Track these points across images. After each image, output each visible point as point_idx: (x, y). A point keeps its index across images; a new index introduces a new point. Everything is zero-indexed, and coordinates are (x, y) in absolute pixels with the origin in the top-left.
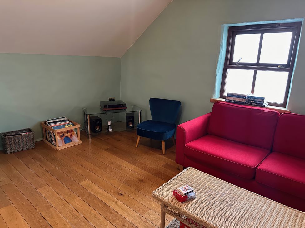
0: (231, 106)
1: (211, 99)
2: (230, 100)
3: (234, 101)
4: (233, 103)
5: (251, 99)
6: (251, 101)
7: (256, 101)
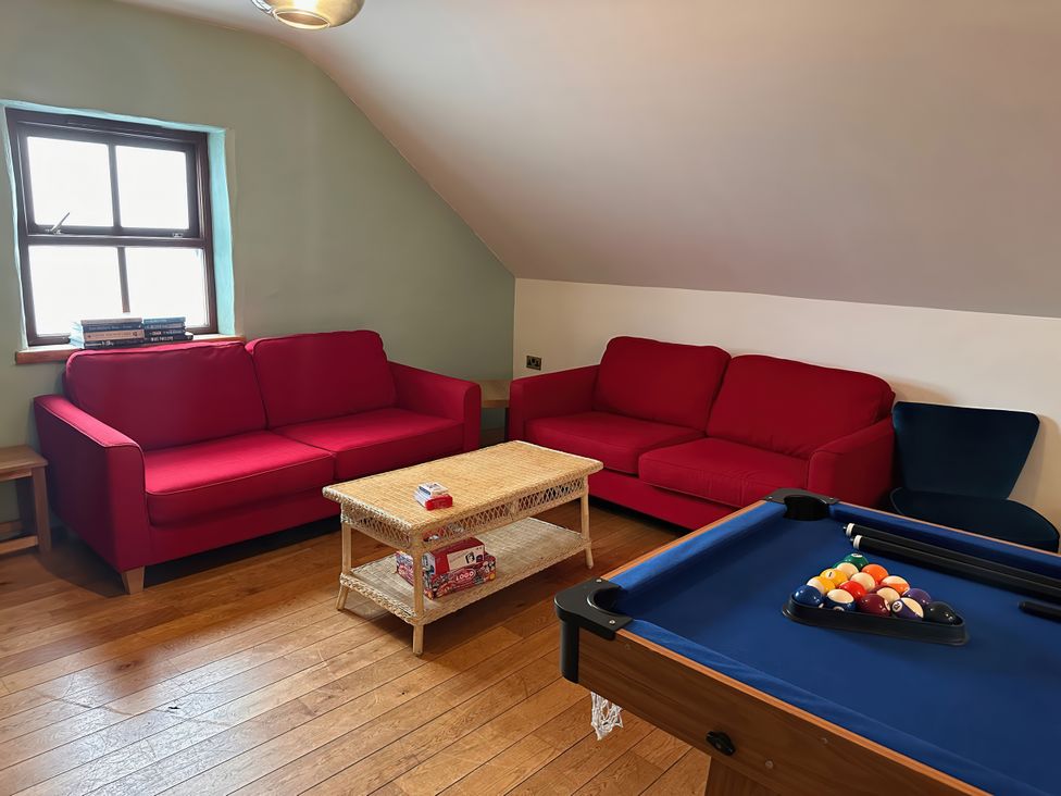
0: (132, 356)
1: (16, 354)
2: (101, 342)
3: (111, 341)
4: (110, 347)
5: (152, 327)
6: (155, 333)
7: (168, 330)
